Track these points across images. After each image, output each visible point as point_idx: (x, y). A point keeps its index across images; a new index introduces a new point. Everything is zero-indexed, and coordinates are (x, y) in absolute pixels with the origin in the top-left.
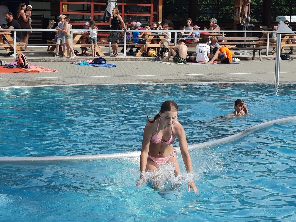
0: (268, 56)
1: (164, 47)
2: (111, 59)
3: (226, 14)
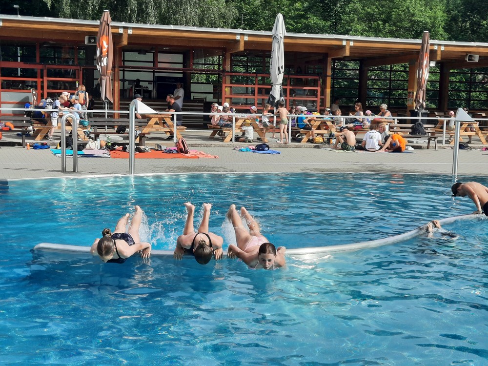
0: (444, 144)
1: (331, 133)
3: (399, 99)
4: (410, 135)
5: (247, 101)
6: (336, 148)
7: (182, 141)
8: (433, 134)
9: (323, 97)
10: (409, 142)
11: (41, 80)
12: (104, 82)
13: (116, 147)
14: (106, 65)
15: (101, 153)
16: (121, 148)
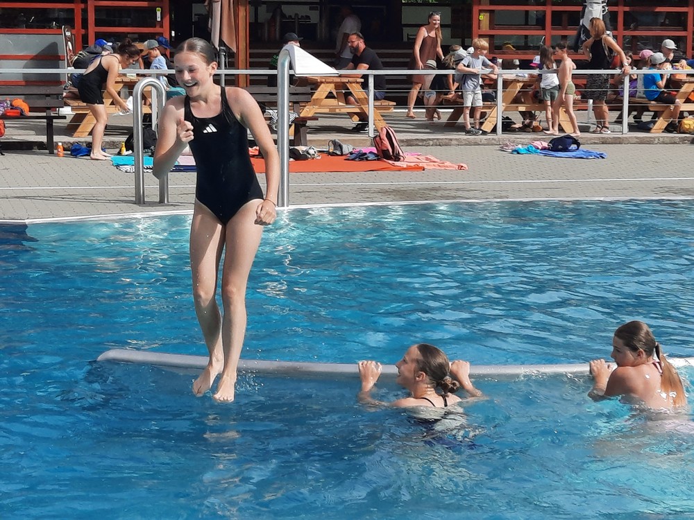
2: (591, 139)
7: (388, 135)
12: (217, 8)
16: (254, 150)
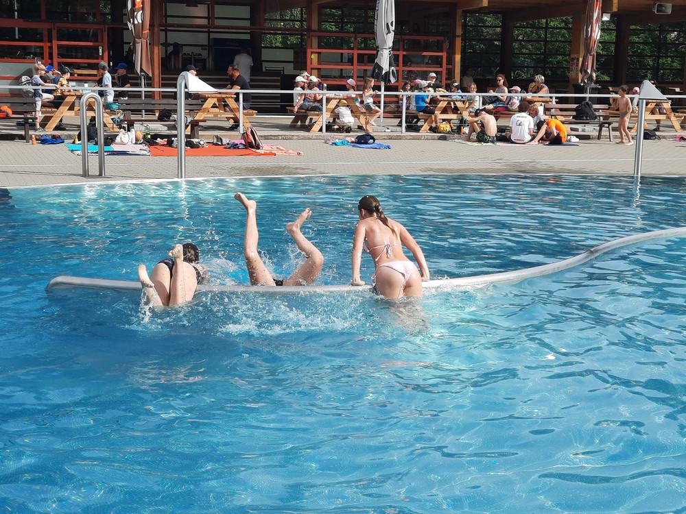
1: (462, 118)
3: (558, 68)
4: (574, 120)
5: (341, 73)
6: (469, 139)
7: (252, 132)
8: (606, 117)
9: (451, 67)
10: (572, 129)
11: (49, 44)
12: (139, 47)
13: (159, 140)
14: (140, 22)
15: (137, 149)
16: (164, 141)
